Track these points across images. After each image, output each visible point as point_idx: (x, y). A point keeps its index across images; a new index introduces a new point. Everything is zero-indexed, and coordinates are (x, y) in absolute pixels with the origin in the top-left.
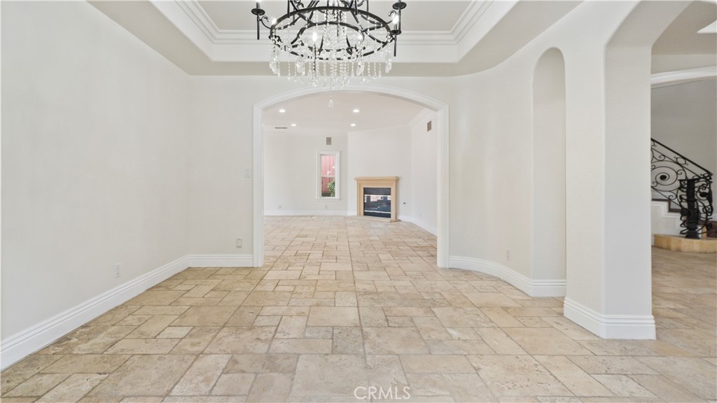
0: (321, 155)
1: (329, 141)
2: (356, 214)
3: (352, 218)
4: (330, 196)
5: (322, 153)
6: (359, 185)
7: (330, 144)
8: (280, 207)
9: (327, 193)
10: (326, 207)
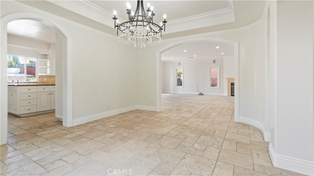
0: (211, 68)
1: (214, 61)
2: (227, 95)
3: (225, 97)
4: (215, 86)
5: (211, 67)
6: (229, 82)
7: (215, 63)
8: (193, 91)
9: (213, 85)
10: (213, 91)
